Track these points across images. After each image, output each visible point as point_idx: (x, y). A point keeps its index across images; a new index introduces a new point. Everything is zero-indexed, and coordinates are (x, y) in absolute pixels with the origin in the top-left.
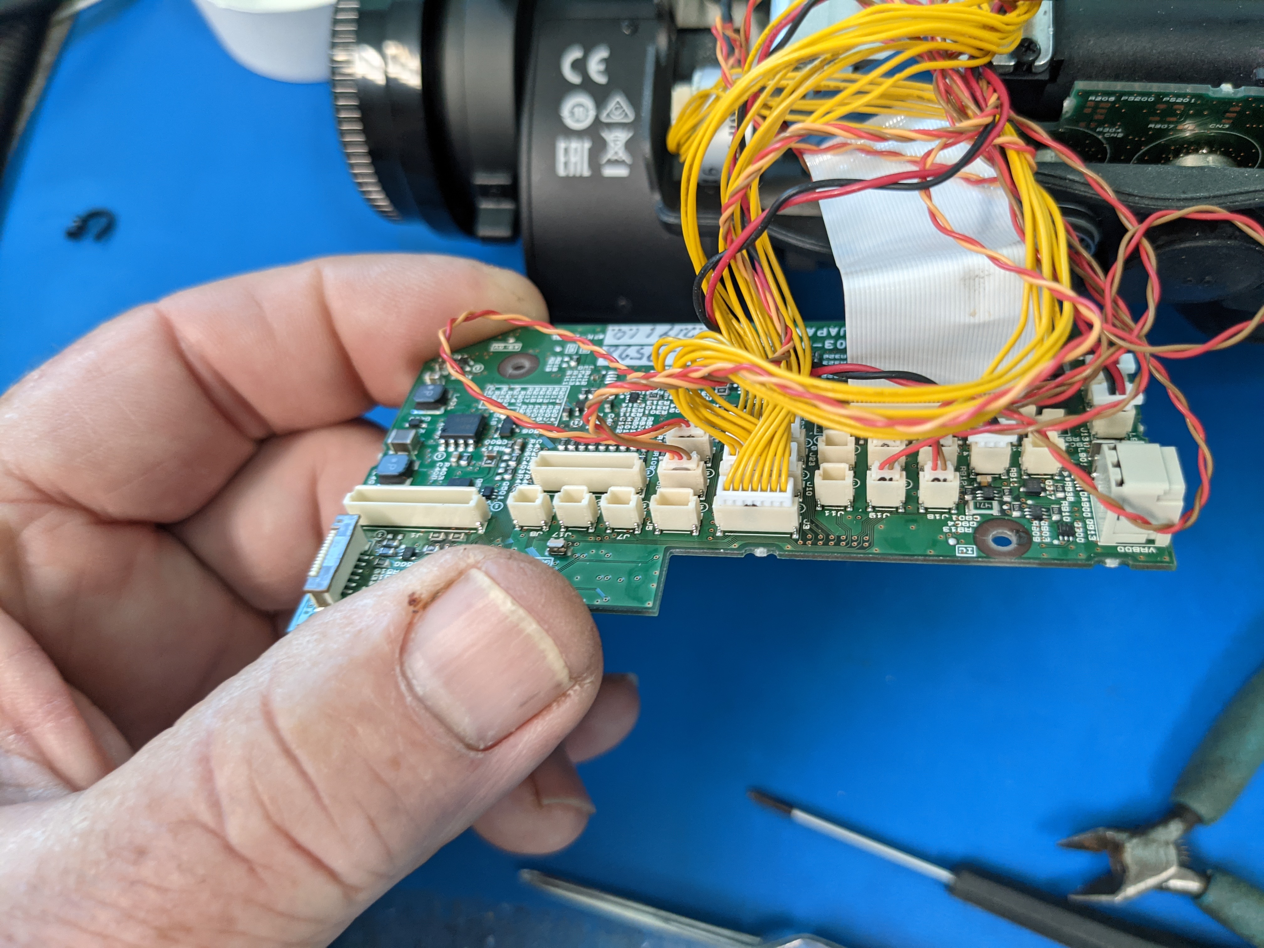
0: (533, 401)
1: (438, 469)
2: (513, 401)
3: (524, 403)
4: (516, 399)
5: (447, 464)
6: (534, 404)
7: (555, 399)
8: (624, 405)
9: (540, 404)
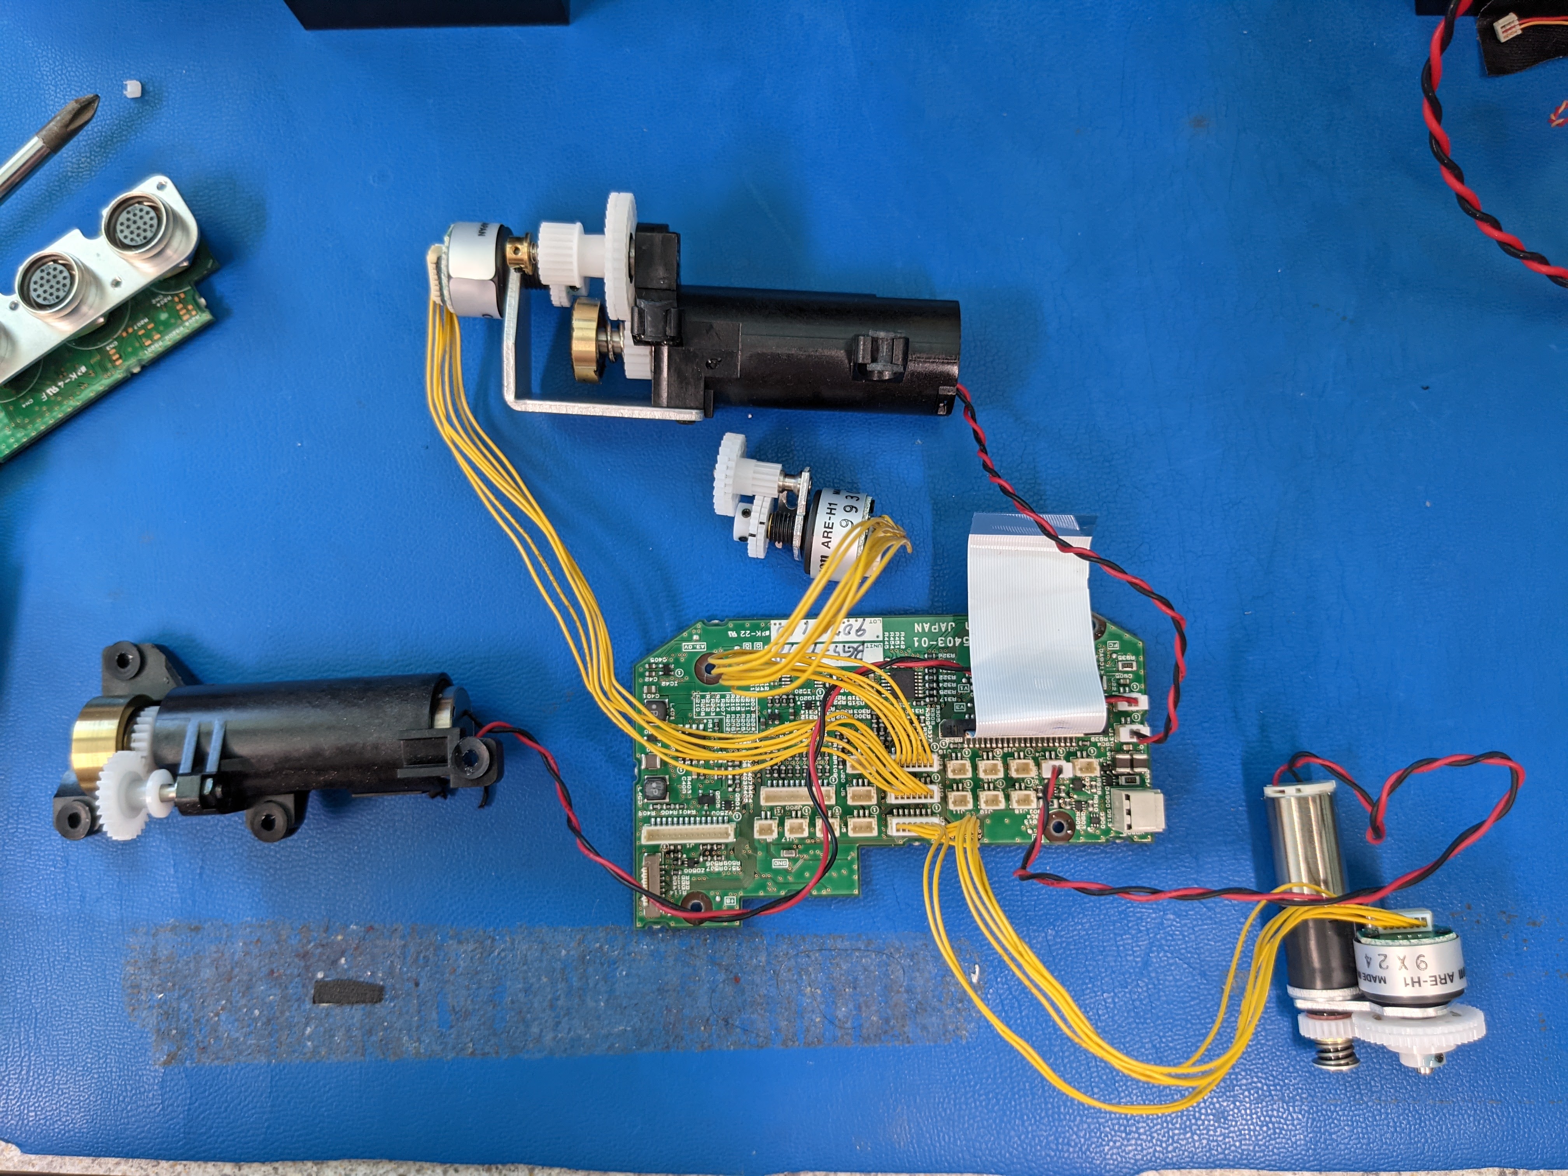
0: (733, 709)
1: (684, 783)
2: (718, 710)
3: (727, 712)
4: (720, 707)
5: (689, 778)
6: (736, 713)
7: (750, 706)
8: (802, 712)
9: (740, 712)
